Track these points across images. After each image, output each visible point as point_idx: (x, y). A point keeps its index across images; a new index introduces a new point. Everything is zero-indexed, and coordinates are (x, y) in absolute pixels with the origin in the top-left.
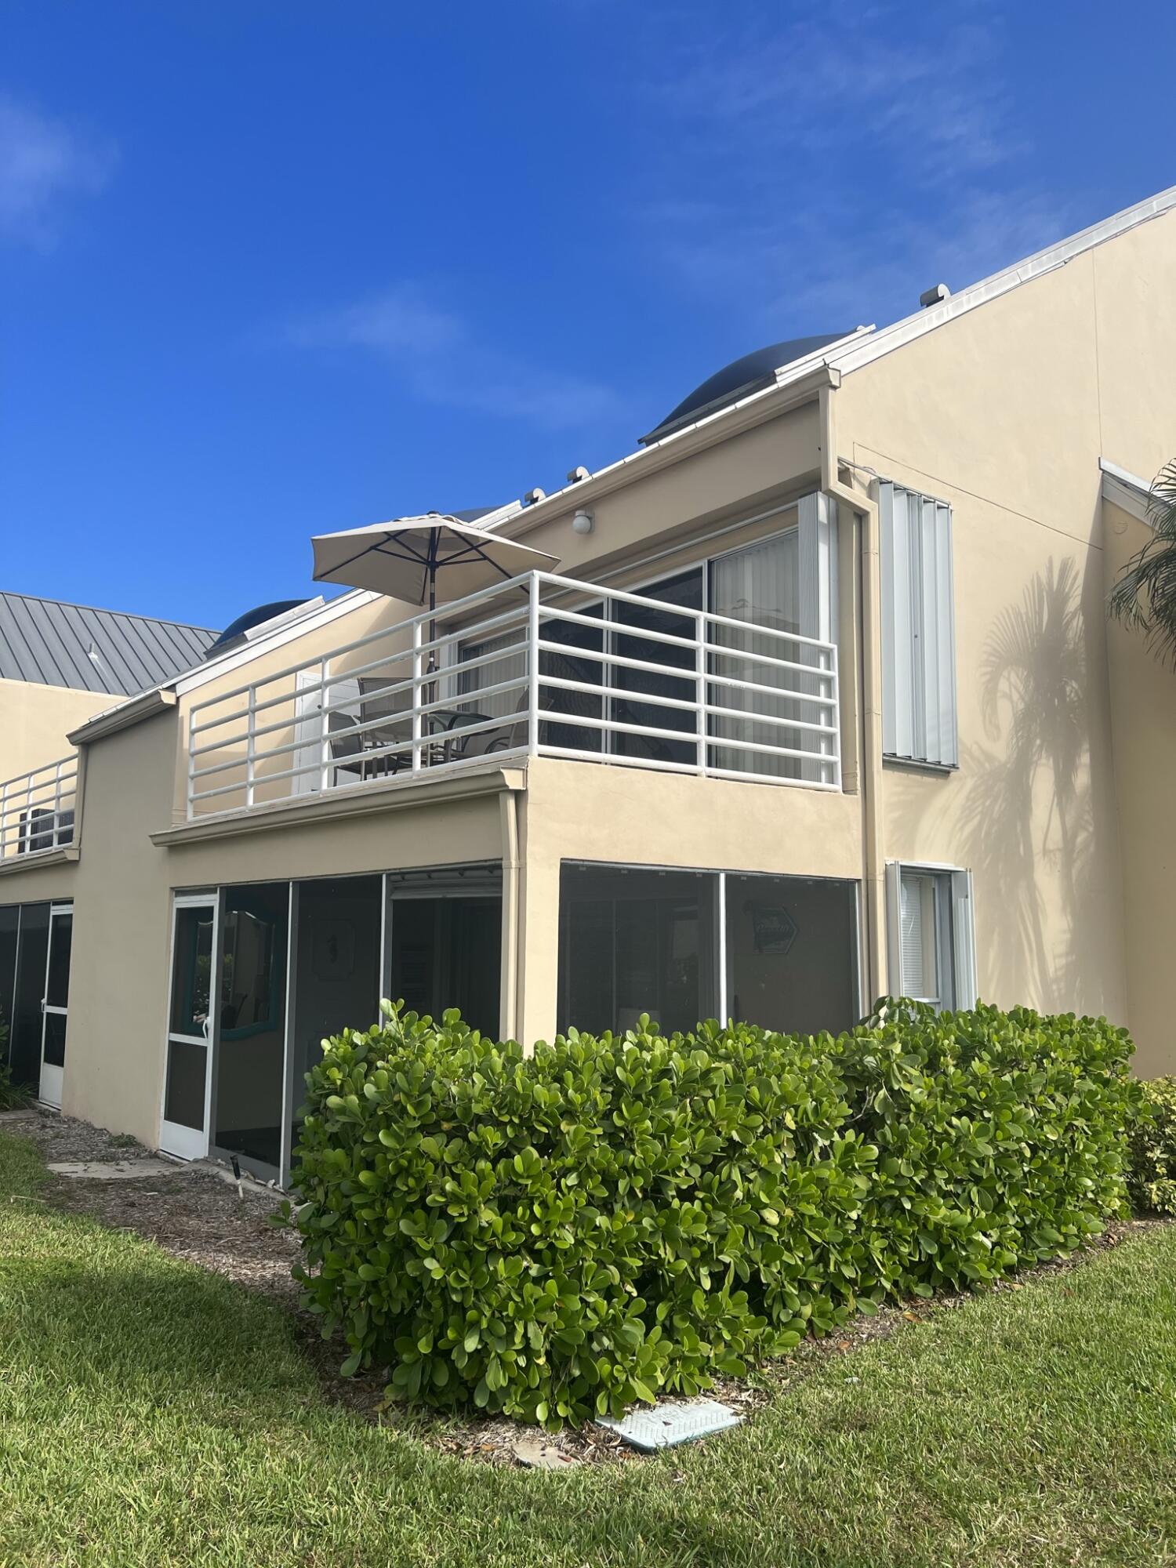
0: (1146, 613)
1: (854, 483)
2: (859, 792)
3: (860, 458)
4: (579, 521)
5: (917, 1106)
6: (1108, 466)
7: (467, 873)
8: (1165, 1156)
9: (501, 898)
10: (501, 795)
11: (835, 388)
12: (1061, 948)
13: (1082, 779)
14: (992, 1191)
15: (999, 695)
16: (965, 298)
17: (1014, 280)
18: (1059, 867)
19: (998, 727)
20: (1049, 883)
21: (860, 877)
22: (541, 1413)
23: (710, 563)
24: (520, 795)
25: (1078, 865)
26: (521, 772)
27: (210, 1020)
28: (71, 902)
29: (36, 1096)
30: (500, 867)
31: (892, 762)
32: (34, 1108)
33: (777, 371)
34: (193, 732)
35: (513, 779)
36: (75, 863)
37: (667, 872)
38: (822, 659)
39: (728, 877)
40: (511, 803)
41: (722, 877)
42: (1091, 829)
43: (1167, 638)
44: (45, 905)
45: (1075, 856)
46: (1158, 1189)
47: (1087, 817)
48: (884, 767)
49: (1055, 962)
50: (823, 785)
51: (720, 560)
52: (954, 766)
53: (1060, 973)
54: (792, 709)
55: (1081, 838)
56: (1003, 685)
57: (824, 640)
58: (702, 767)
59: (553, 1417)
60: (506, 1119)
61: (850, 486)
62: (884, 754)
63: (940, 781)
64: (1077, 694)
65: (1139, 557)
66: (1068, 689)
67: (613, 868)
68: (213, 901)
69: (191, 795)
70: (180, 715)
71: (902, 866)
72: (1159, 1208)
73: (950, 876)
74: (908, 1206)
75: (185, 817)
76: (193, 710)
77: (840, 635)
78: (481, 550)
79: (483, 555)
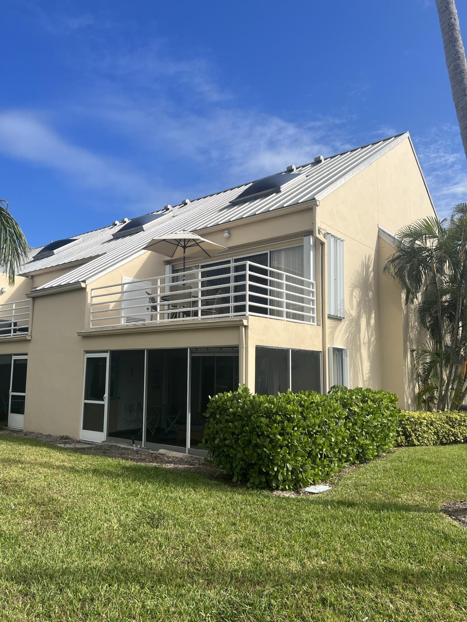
0: (393, 274)
1: (321, 234)
2: (321, 325)
3: (323, 226)
4: (226, 234)
5: (357, 413)
6: (380, 227)
7: (223, 349)
8: (402, 430)
9: (239, 356)
10: (240, 327)
11: (318, 206)
12: (368, 372)
13: (373, 321)
14: (372, 436)
15: (353, 296)
16: (347, 176)
17: (358, 170)
18: (367, 348)
19: (353, 306)
20: (364, 353)
21: (322, 351)
22: (287, 487)
23: (270, 252)
24: (246, 327)
25: (371, 347)
26: (247, 320)
27: (106, 395)
28: (27, 354)
29: (7, 426)
30: (238, 347)
31: (330, 317)
32: (8, 430)
33: (281, 187)
34: (92, 297)
35: (245, 322)
36: (29, 340)
37: (278, 349)
38: (311, 286)
39: (292, 350)
40: (244, 329)
41: (290, 350)
42: (375, 336)
43: (399, 282)
44: (10, 355)
45: (371, 344)
46: (401, 439)
47: (374, 333)
48: (328, 318)
49: (366, 376)
50: (311, 323)
51: (273, 251)
52: (344, 318)
53: (367, 379)
54: (302, 300)
55: (373, 339)
56: (354, 294)
57: (312, 280)
58: (285, 318)
59: (290, 488)
60: (281, 413)
61: (320, 234)
62: (328, 315)
63: (340, 322)
64: (372, 296)
65: (392, 256)
66: (369, 294)
67: (266, 348)
68: (107, 355)
69: (91, 319)
70: (87, 291)
71: (333, 348)
72: (400, 444)
73: (342, 350)
74: (357, 438)
75: (89, 326)
76: (92, 290)
77: (315, 279)
78: (199, 244)
79: (198, 245)
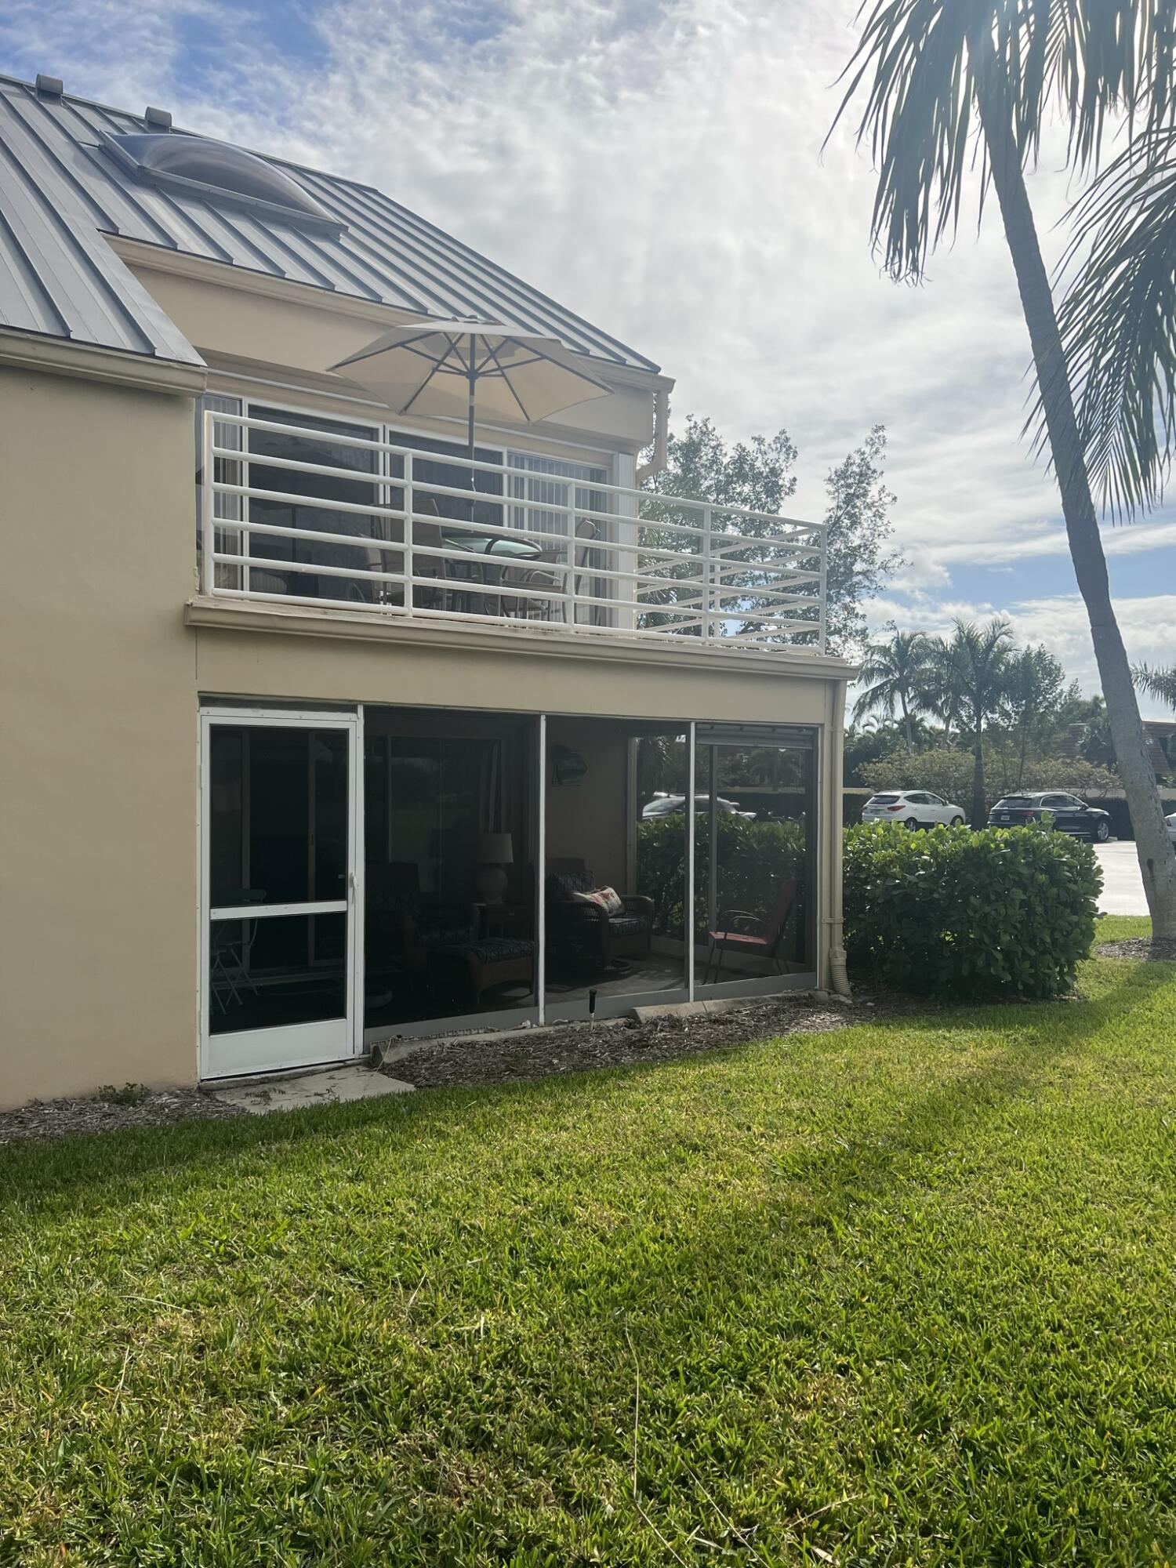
78: (505, 371)
79: (503, 375)
